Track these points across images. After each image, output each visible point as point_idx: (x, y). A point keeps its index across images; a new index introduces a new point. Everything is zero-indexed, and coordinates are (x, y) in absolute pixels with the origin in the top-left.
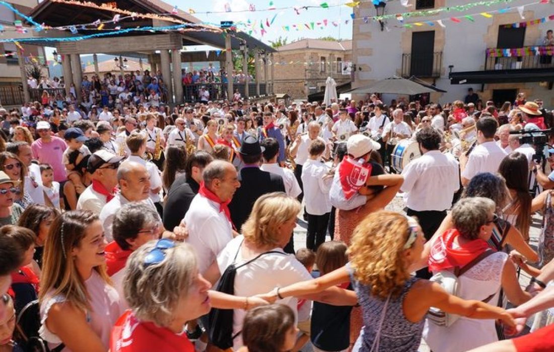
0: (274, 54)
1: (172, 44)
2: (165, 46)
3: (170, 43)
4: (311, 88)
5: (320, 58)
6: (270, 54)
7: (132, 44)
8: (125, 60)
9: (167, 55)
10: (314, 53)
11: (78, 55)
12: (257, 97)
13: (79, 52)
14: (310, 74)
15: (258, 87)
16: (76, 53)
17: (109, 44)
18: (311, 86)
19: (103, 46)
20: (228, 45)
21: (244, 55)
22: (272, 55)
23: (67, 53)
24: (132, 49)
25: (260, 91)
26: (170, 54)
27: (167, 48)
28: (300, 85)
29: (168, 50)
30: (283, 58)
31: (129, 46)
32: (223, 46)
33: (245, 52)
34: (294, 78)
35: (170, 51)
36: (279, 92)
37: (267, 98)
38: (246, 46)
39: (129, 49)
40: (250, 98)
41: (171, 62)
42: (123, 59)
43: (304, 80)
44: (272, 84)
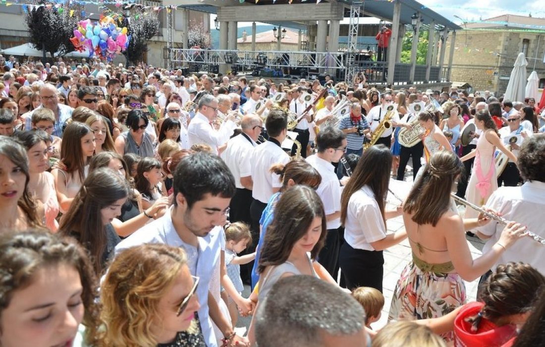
0: (458, 32)
1: (332, 14)
2: (324, 16)
3: (330, 12)
4: (503, 78)
5: (522, 40)
6: (451, 33)
7: (290, 13)
8: (284, 31)
9: (325, 27)
10: (514, 33)
11: (237, 22)
12: (426, 82)
13: (237, 20)
14: (504, 61)
15: (428, 71)
16: (235, 20)
17: (267, 11)
18: (502, 76)
19: (261, 14)
20: (396, 17)
21: (415, 31)
22: (454, 33)
23: (225, 20)
24: (289, 18)
25: (430, 76)
26: (328, 26)
27: (326, 19)
28: (488, 72)
29: (327, 21)
30: (471, 38)
31: (287, 14)
32: (391, 19)
33: (417, 27)
34: (481, 64)
35: (329, 22)
36: (458, 80)
37: (440, 85)
38: (419, 20)
39: (286, 18)
40: (415, 83)
41: (328, 35)
42: (282, 29)
43: (494, 67)
44: (449, 69)
